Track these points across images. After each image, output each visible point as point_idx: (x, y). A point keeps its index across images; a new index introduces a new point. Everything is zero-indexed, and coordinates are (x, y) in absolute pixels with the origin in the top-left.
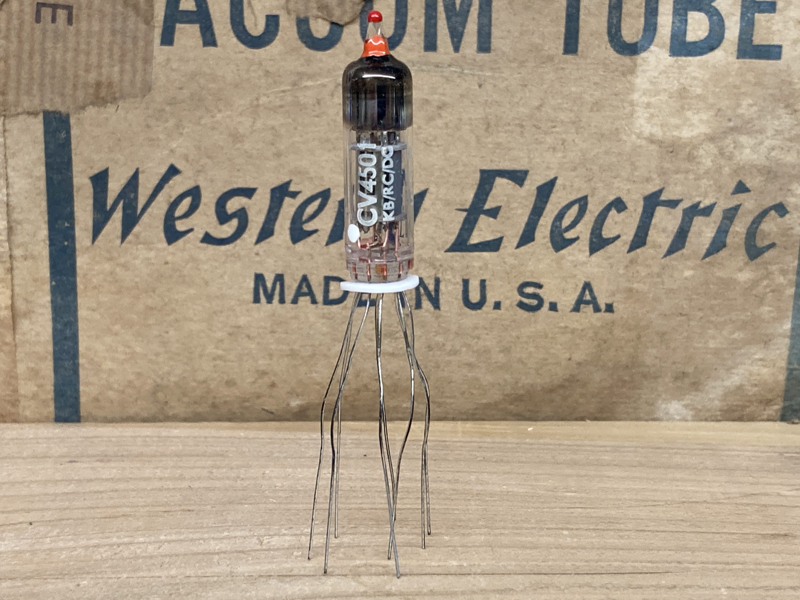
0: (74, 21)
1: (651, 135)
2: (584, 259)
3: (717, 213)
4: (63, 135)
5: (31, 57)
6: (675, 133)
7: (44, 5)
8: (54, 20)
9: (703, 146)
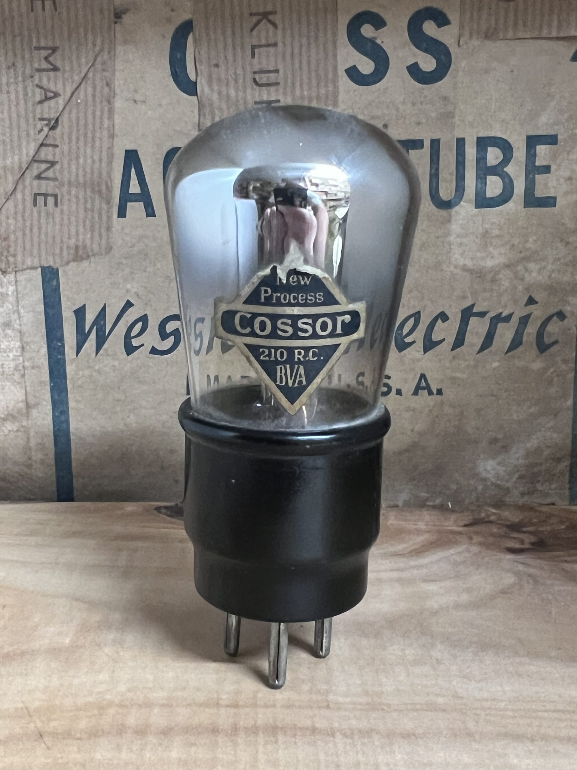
0: (59, 203)
1: (465, 265)
2: (421, 357)
3: (515, 320)
4: (55, 283)
5: (31, 230)
6: (482, 263)
7: (40, 194)
8: (45, 204)
9: (503, 272)
